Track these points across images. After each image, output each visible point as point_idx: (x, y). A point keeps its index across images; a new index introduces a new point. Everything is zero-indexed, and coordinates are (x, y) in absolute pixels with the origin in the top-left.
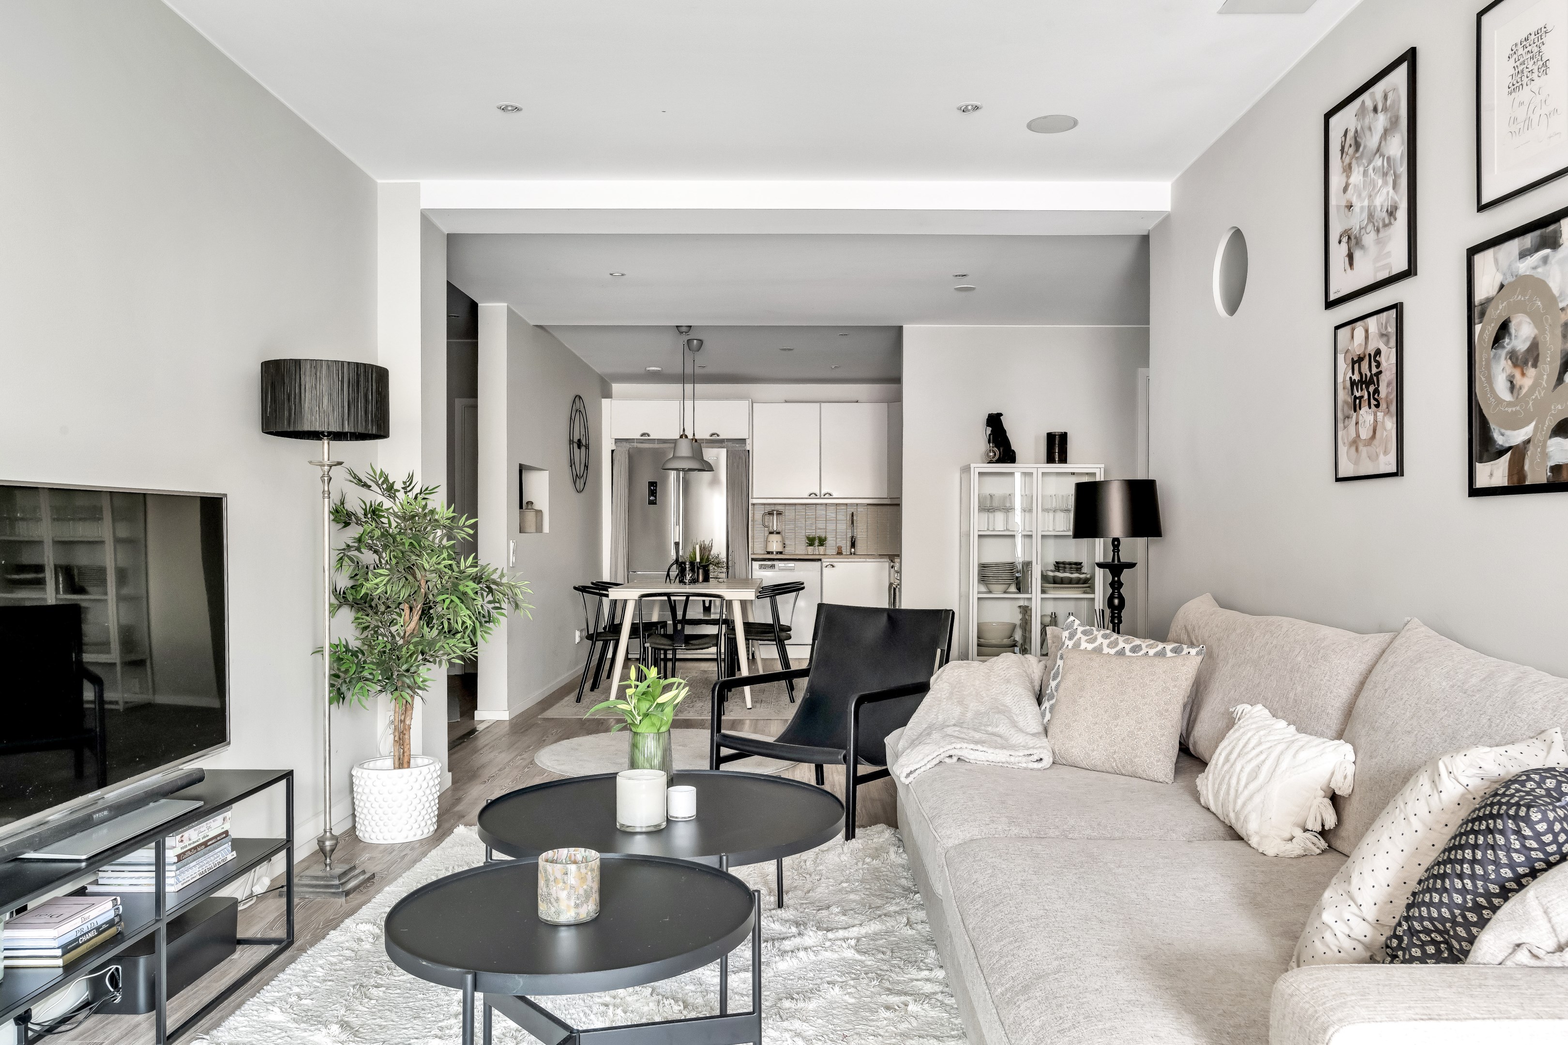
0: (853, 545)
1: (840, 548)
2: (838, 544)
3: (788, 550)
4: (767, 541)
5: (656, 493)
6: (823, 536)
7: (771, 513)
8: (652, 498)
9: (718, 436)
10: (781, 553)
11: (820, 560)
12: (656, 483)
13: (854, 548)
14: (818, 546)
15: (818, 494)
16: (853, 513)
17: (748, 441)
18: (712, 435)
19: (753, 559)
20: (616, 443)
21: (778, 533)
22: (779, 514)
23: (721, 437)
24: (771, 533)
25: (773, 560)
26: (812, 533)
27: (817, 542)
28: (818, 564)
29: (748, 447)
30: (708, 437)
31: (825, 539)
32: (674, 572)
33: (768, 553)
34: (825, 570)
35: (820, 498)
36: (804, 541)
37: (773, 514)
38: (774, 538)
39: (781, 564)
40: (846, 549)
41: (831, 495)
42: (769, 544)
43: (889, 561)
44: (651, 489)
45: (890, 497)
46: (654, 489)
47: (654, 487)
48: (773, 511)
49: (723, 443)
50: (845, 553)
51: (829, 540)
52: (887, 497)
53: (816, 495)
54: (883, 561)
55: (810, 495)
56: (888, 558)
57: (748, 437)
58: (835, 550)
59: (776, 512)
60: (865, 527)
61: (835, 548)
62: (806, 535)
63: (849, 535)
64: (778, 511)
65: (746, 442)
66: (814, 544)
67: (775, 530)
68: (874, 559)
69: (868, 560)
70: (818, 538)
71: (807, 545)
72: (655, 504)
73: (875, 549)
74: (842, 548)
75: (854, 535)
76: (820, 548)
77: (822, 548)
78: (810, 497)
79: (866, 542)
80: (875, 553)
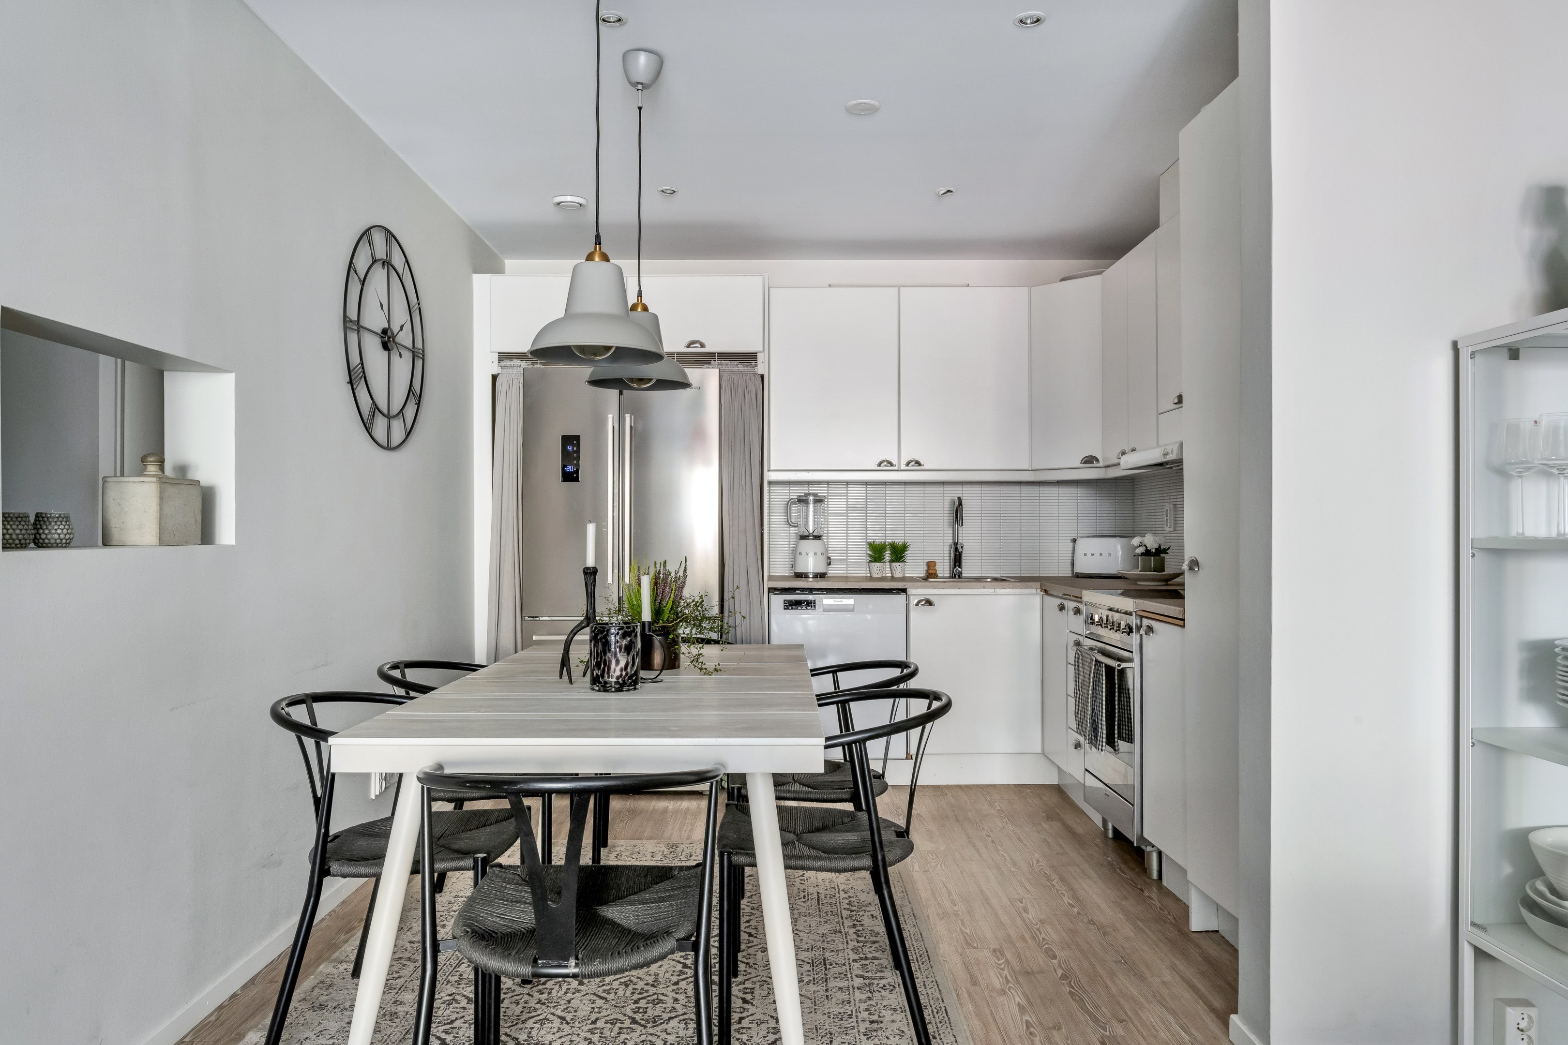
0: (957, 559)
1: (931, 565)
2: (928, 559)
3: (838, 571)
4: (795, 553)
5: (578, 458)
6: (899, 541)
7: (802, 501)
8: (569, 469)
9: (702, 346)
10: (822, 576)
11: (904, 591)
12: (577, 438)
13: (960, 566)
14: (892, 561)
15: (895, 462)
16: (959, 500)
17: (760, 357)
18: (690, 344)
19: (771, 590)
20: (500, 361)
21: (818, 537)
22: (818, 501)
23: (708, 349)
24: (803, 537)
25: (811, 591)
26: (879, 538)
27: (887, 555)
28: (902, 597)
29: (761, 369)
30: (683, 349)
31: (905, 547)
32: (581, 652)
33: (799, 576)
34: (914, 614)
35: (900, 470)
36: (865, 552)
37: (806, 501)
38: (809, 546)
39: (828, 601)
40: (944, 568)
41: (919, 465)
42: (800, 559)
43: (1042, 593)
44: (568, 451)
45: (1033, 468)
46: (573, 449)
47: (573, 445)
48: (807, 495)
49: (712, 362)
50: (942, 575)
51: (911, 549)
52: (1027, 468)
53: (891, 464)
54: (1031, 592)
55: (879, 465)
56: (1039, 587)
57: (761, 349)
58: (925, 569)
59: (811, 498)
60: (978, 524)
61: (925, 567)
62: (866, 539)
63: (949, 540)
64: (815, 495)
65: (758, 359)
66: (883, 559)
67: (811, 532)
68: (1012, 588)
69: (999, 591)
70: (890, 544)
71: (870, 561)
72: (576, 480)
73: (998, 567)
74: (935, 565)
75: (959, 541)
76: (897, 566)
77: (900, 567)
78: (879, 468)
79: (980, 555)
80: (997, 574)
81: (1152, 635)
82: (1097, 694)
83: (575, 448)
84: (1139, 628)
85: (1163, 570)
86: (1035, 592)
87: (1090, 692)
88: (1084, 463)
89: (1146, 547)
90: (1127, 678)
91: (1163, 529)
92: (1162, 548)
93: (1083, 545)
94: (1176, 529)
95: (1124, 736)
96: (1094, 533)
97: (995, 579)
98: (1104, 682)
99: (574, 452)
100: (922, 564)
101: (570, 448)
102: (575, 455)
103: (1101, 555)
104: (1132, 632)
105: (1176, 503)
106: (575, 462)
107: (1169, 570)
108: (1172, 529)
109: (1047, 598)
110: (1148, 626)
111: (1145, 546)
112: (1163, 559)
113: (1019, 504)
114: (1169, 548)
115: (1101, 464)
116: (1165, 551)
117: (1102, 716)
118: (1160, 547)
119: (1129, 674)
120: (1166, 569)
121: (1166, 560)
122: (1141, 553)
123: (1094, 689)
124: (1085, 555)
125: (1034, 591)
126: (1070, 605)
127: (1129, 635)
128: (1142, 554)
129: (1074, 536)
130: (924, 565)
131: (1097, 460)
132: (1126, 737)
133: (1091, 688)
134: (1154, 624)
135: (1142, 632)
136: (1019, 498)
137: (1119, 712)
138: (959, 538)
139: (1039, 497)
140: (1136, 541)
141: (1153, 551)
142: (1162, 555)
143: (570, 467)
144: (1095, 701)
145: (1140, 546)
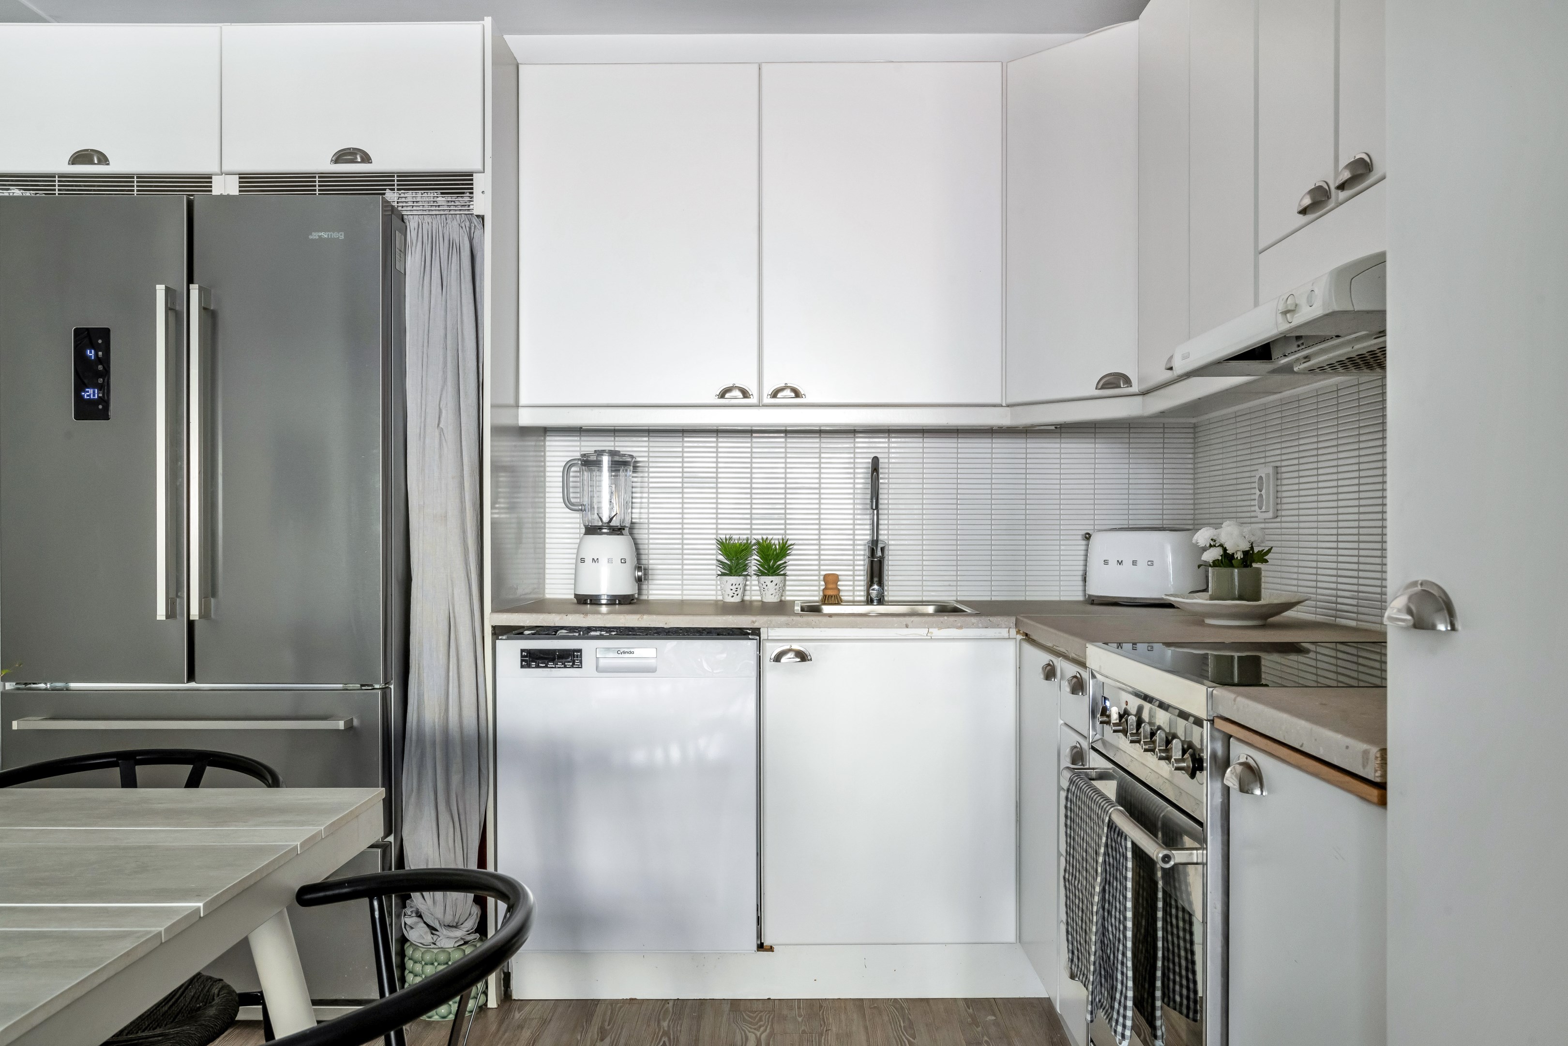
0: (877, 570)
1: (831, 581)
2: (827, 570)
3: (655, 592)
5: (106, 373)
6: (775, 539)
7: (589, 463)
8: (91, 393)
9: (365, 160)
10: (623, 603)
11: (756, 632)
12: (102, 333)
13: (880, 583)
14: (761, 573)
15: (753, 389)
16: (875, 462)
17: (482, 184)
18: (342, 156)
19: (499, 632)
21: (617, 531)
22: (620, 463)
23: (376, 167)
24: (592, 530)
25: (588, 631)
26: (739, 533)
27: (754, 562)
28: (748, 646)
29: (482, 206)
30: (325, 167)
31: (784, 549)
33: (581, 602)
34: (772, 674)
35: (760, 405)
36: (712, 556)
37: (598, 464)
38: (602, 546)
40: (853, 586)
41: (797, 394)
42: (586, 570)
43: (1019, 637)
44: (88, 359)
45: (1011, 400)
46: (96, 354)
47: (96, 347)
48: (600, 453)
49: (388, 191)
50: (851, 598)
51: (794, 552)
52: (997, 401)
53: (745, 394)
54: (998, 635)
55: (722, 395)
56: (1013, 625)
57: (479, 167)
58: (822, 588)
59: (606, 460)
60: (916, 506)
61: (823, 583)
62: (717, 534)
63: (864, 535)
64: (612, 453)
65: (474, 186)
66: (745, 570)
67: (605, 519)
68: (961, 627)
69: (936, 632)
70: (758, 543)
71: (723, 574)
72: (104, 415)
73: (951, 583)
74: (838, 580)
75: (881, 537)
76: (768, 583)
77: (774, 583)
78: (722, 401)
79: (920, 563)
80: (948, 597)
81: (1257, 792)
82: (1114, 897)
83: (100, 353)
84: (1223, 764)
85: (1258, 598)
86: (1006, 635)
87: (1097, 889)
88: (1102, 388)
89: (1225, 550)
90: (1187, 885)
91: (1253, 514)
92: (1256, 550)
93: (1103, 544)
94: (1279, 513)
95: (1178, 998)
96: (1124, 523)
97: (944, 609)
98: (1130, 875)
99: (98, 360)
100: (816, 578)
101: (91, 353)
102: (100, 367)
103: (1134, 563)
104: (1201, 769)
105: (1278, 464)
106: (100, 380)
107: (1270, 595)
108: (1270, 515)
109: (1028, 648)
110: (1247, 766)
111: (1221, 545)
112: (1259, 570)
113: (989, 471)
114: (1269, 551)
115: (1135, 389)
116: (1262, 557)
117: (1124, 954)
118: (1252, 548)
119: (1193, 877)
120: (1264, 593)
121: (1263, 573)
122: (1214, 562)
123: (1106, 882)
124: (1106, 562)
125: (1004, 632)
126: (1068, 669)
127: (1193, 776)
128: (1216, 564)
129: (1089, 529)
130: (819, 580)
131: (1128, 381)
132: (1181, 1004)
133: (1099, 879)
134: (1266, 764)
135: (1231, 778)
136: (989, 461)
137: (1165, 939)
138: (881, 532)
139: (1026, 458)
140: (1203, 537)
141: (1239, 556)
142: (1254, 565)
143: (91, 391)
144: (1109, 913)
145: (1211, 546)
